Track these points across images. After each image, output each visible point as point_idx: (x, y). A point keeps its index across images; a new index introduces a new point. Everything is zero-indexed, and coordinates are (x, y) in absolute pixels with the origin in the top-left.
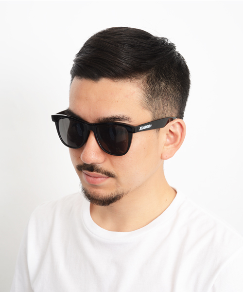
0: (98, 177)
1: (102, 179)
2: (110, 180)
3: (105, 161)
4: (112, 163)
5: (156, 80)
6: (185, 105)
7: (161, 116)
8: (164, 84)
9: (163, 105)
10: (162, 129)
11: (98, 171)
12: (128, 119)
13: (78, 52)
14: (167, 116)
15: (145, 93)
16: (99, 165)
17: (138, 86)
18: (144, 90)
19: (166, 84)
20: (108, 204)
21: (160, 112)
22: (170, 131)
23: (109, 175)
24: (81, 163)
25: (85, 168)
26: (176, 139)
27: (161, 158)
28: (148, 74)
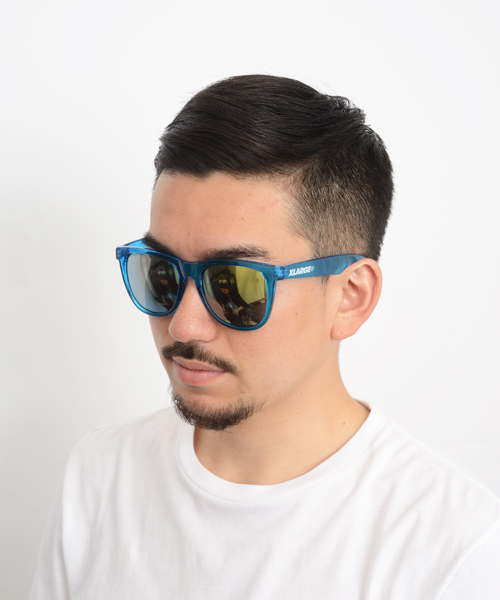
0: (202, 371)
1: (211, 374)
2: (225, 379)
3: (216, 338)
4: (230, 341)
5: (321, 177)
6: (382, 233)
7: (330, 252)
8: (337, 186)
9: (336, 228)
10: (333, 278)
11: (202, 357)
12: (264, 254)
13: (171, 121)
14: (344, 251)
15: (298, 203)
16: (205, 345)
17: (286, 188)
18: (296, 198)
19: (342, 187)
20: (224, 428)
21: (330, 243)
22: (350, 282)
23: (225, 367)
24: (170, 343)
25: (178, 353)
26: (363, 300)
27: (331, 337)
28: (306, 166)
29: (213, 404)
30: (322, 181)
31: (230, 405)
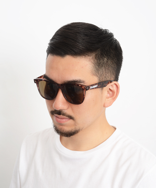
1: (66, 120)
2: (71, 121)
3: (68, 108)
4: (72, 109)
5: (101, 56)
7: (104, 80)
8: (106, 59)
9: (105, 72)
10: (104, 88)
11: (64, 114)
12: (83, 82)
14: (108, 79)
15: (94, 65)
16: (65, 111)
17: (90, 61)
18: (93, 64)
19: (108, 59)
20: (70, 136)
21: (104, 77)
22: (110, 89)
23: (71, 118)
24: (53, 110)
25: (55, 113)
26: (114, 94)
27: (104, 106)
28: (96, 53)
29: (67, 129)
30: (101, 57)
31: (72, 129)
